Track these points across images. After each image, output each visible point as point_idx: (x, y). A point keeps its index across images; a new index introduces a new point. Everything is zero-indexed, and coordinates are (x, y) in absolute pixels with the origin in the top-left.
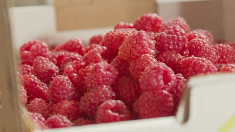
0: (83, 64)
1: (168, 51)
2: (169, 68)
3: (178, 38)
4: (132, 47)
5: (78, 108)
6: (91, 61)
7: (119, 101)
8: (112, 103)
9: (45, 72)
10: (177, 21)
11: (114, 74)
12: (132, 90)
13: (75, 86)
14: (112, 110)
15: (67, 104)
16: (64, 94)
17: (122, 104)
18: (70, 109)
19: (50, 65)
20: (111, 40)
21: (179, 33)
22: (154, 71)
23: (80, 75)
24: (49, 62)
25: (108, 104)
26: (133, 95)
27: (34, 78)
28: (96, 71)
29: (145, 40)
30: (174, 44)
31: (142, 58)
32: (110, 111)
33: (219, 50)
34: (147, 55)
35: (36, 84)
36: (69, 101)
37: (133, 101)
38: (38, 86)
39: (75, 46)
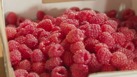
0: (49, 42)
2: (88, 52)
3: (96, 31)
4: (72, 37)
5: (44, 67)
6: (53, 41)
7: (63, 67)
8: (59, 68)
9: (31, 43)
11: (62, 51)
12: (70, 60)
13: (44, 55)
14: (59, 72)
15: (39, 64)
16: (38, 59)
17: (64, 69)
18: (40, 67)
19: (33, 39)
20: (64, 29)
21: (97, 29)
23: (46, 49)
24: (33, 37)
25: (57, 69)
27: (25, 47)
28: (53, 50)
30: (94, 34)
31: (76, 44)
32: (58, 73)
34: (79, 42)
36: (40, 62)
38: (27, 51)
39: (48, 24)
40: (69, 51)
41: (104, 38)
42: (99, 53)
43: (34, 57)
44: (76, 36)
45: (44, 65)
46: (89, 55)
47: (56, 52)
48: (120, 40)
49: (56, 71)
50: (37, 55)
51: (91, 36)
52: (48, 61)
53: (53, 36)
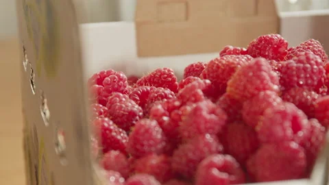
0: (177, 103)
1: (297, 88)
3: (312, 68)
4: (248, 81)
7: (229, 157)
8: (219, 159)
9: (123, 115)
10: (310, 44)
11: (220, 119)
12: (247, 142)
15: (155, 160)
16: (150, 146)
18: (159, 167)
19: (130, 104)
21: (313, 62)
24: (129, 100)
26: (248, 148)
27: (108, 123)
28: (195, 114)
29: (265, 71)
30: (306, 78)
32: (215, 172)
34: (268, 92)
35: (111, 131)
36: (158, 155)
37: (246, 158)
38: (114, 134)
39: (165, 78)
43: (139, 141)
46: (305, 121)
49: (212, 165)
50: (147, 135)
51: (298, 84)
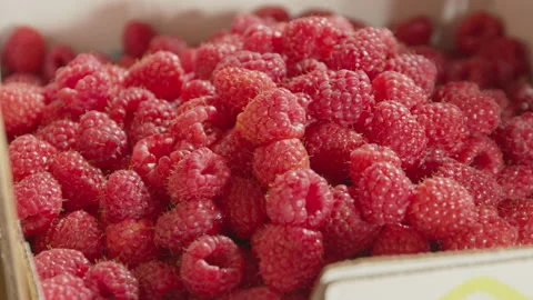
0: (169, 140)
1: (333, 125)
2: (322, 179)
3: (354, 98)
5: (153, 237)
6: (184, 137)
7: (224, 238)
8: (208, 243)
9: (98, 146)
10: (365, 39)
11: (220, 177)
12: (253, 210)
13: (150, 191)
14: (211, 259)
15: (132, 229)
16: (127, 208)
17: (229, 244)
18: (136, 239)
19: (108, 129)
20: (227, 90)
21: (355, 88)
22: (290, 190)
23: (158, 170)
24: (109, 121)
25: (202, 247)
26: (254, 220)
27: (77, 160)
28: (186, 171)
29: (285, 111)
30: (344, 110)
31: (276, 149)
32: (204, 263)
33: (434, 120)
34: (286, 142)
35: (80, 173)
36: (137, 221)
37: (252, 232)
38: (84, 177)
39: (166, 72)
40: (250, 175)
41: (384, 124)
42: (366, 183)
43: (112, 200)
44: (274, 118)
45: (153, 232)
46: (327, 192)
47: (198, 180)
48: (447, 130)
49: (197, 256)
50: (123, 194)
51: (334, 118)
52: (167, 215)
53: (184, 118)
